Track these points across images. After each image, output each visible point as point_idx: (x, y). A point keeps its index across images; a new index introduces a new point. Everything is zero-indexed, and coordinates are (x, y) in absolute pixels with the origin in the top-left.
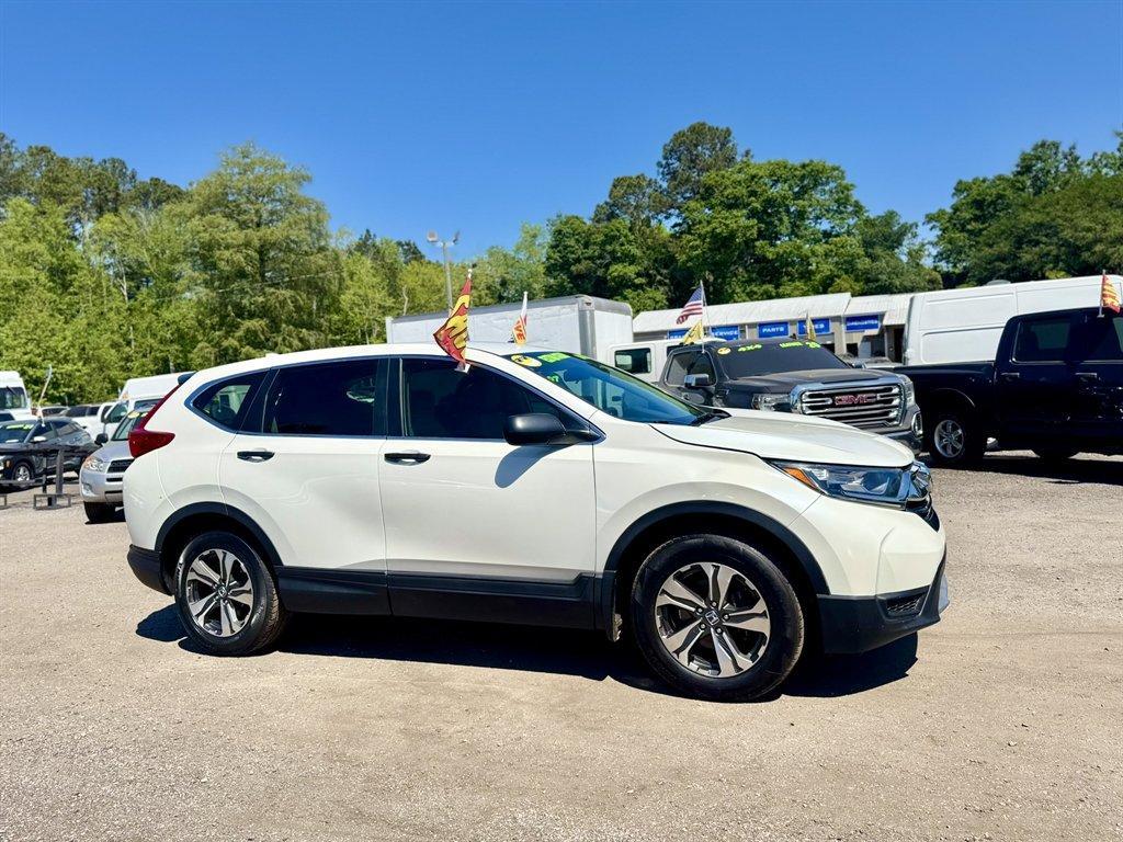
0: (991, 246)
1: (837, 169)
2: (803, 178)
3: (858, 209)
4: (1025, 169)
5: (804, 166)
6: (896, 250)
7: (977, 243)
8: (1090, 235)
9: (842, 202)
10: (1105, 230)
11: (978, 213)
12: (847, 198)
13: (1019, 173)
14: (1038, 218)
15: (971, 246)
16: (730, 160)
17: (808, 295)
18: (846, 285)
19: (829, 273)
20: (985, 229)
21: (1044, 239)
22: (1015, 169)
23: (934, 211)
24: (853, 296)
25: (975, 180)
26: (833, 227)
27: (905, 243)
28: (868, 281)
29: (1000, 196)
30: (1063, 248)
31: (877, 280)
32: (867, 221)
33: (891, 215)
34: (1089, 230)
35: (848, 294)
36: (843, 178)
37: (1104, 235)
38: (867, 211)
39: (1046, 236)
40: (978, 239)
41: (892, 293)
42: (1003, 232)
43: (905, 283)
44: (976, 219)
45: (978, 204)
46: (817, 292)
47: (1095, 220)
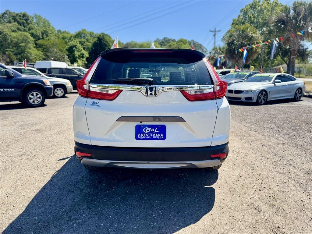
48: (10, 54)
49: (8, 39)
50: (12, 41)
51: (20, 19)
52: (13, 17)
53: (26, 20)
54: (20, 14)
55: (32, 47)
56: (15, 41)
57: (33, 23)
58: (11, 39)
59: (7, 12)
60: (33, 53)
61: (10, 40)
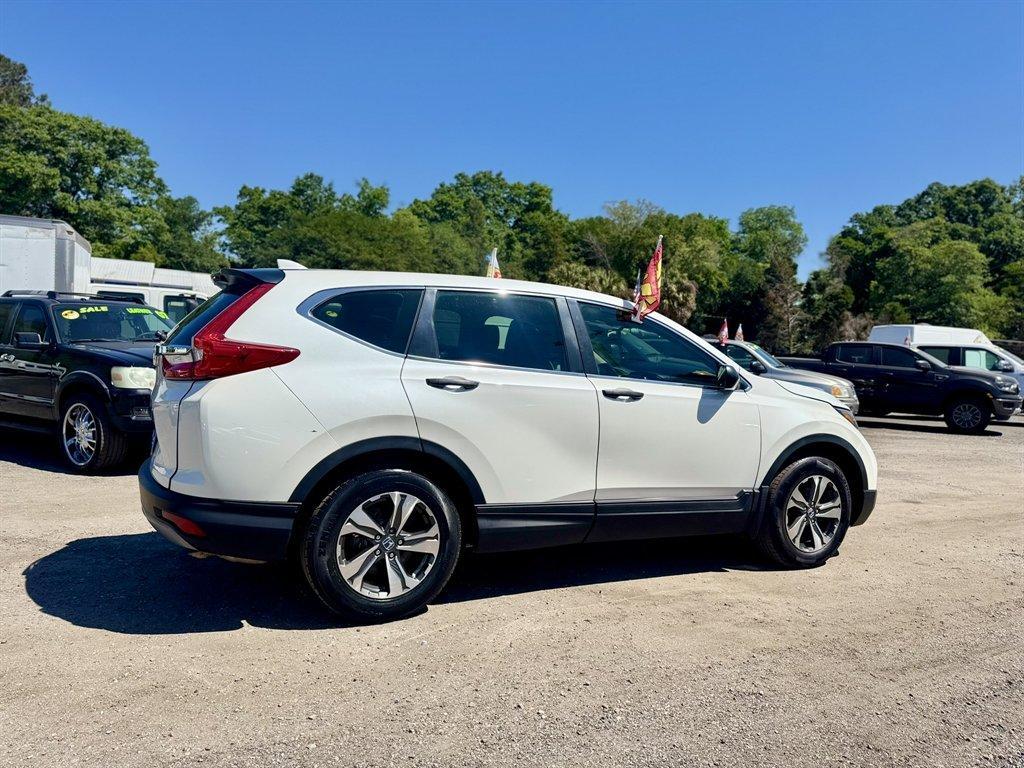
0: (276, 248)
1: (141, 143)
2: (112, 142)
3: (161, 187)
4: (299, 190)
5: (115, 133)
6: (193, 233)
7: (263, 242)
8: (349, 255)
9: (146, 177)
10: (358, 254)
11: (262, 217)
12: (151, 176)
13: (294, 194)
14: (313, 234)
15: (256, 244)
16: (24, 100)
17: (109, 257)
18: (150, 255)
19: (133, 241)
20: (268, 232)
21: (316, 251)
22: (291, 190)
23: (221, 206)
24: (156, 267)
25: (257, 189)
26: (135, 198)
27: (201, 228)
28: (169, 255)
29: (282, 209)
30: (329, 261)
31: (180, 256)
32: (168, 200)
33: (191, 201)
34: (348, 251)
35: (153, 264)
36: (147, 153)
37: (358, 258)
38: (168, 191)
39: (318, 249)
40: (263, 239)
41: (192, 270)
42: (285, 238)
43: (205, 264)
44: (262, 222)
45: (264, 210)
46: (118, 256)
47: (351, 244)
48: (895, 309)
49: (908, 267)
50: (917, 272)
51: (967, 203)
52: (946, 202)
53: (986, 204)
54: (968, 189)
55: (978, 286)
56: (926, 270)
57: (1009, 208)
58: (913, 266)
59: (931, 188)
60: (975, 304)
61: (912, 269)
